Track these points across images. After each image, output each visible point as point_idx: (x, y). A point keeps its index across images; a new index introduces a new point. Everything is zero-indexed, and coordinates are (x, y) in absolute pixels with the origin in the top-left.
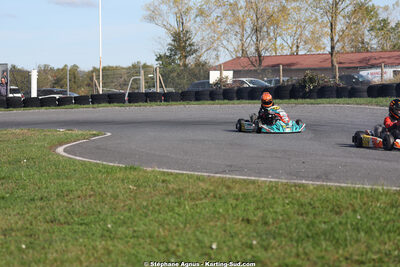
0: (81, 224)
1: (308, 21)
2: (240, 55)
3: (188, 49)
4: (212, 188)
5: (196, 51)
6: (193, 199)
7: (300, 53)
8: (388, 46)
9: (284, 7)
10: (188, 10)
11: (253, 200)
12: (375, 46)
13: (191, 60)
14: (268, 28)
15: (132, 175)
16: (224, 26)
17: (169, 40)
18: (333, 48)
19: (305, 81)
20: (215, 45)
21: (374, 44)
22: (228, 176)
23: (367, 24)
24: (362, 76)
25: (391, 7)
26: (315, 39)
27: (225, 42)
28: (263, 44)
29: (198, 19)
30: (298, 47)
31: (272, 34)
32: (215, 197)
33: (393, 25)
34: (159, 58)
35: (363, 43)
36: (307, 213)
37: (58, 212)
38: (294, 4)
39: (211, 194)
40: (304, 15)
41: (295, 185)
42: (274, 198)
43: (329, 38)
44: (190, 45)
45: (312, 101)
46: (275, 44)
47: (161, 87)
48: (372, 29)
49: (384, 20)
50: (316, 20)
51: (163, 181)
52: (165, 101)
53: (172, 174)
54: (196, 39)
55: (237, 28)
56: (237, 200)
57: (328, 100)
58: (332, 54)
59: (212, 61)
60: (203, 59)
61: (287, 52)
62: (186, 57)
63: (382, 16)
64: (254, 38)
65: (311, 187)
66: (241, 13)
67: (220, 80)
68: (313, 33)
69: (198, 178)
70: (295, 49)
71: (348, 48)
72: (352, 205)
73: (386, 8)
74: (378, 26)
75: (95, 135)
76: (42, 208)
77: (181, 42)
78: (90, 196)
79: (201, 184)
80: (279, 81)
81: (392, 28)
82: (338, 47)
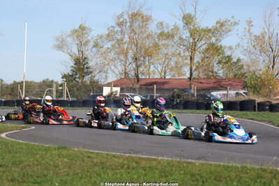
0: (35, 183)
1: (174, 55)
2: (123, 77)
3: (86, 71)
4: (126, 162)
5: (91, 72)
6: (113, 169)
7: (167, 77)
8: (231, 76)
9: (157, 44)
10: (87, 42)
11: (156, 171)
12: (221, 75)
13: (87, 79)
14: (145, 58)
15: (64, 152)
16: (112, 55)
17: (72, 64)
18: (191, 74)
19: (173, 97)
20: (105, 69)
21: (221, 73)
22: (135, 155)
23: (217, 59)
24: (213, 96)
25: (234, 47)
26: (178, 68)
27: (113, 67)
28: (141, 69)
29: (94, 49)
30: (165, 73)
31: (147, 63)
32: (128, 168)
33: (235, 60)
34: (64, 76)
35: (212, 72)
36: (197, 181)
37: (16, 175)
38: (164, 42)
39: (126, 166)
40: (171, 50)
41: (186, 162)
42: (172, 170)
43: (189, 67)
44: (87, 68)
45: (179, 111)
46: (149, 70)
47: (67, 97)
48: (220, 62)
49: (228, 57)
50: (179, 54)
51: (88, 157)
52: (71, 106)
53: (93, 153)
54: (91, 64)
55: (122, 57)
56: (145, 170)
57: (190, 111)
58: (190, 79)
59: (102, 80)
60: (96, 78)
61: (157, 76)
62: (84, 76)
63: (228, 53)
64: (134, 65)
65: (197, 164)
66: (125, 46)
67: (112, 93)
68: (176, 63)
69: (114, 156)
70: (163, 74)
71: (202, 75)
72: (229, 176)
73: (230, 48)
74: (224, 61)
75: (24, 128)
76: (4, 172)
77: (81, 66)
78: (37, 165)
79: (116, 160)
80: (153, 96)
81: (234, 63)
82: (195, 74)
